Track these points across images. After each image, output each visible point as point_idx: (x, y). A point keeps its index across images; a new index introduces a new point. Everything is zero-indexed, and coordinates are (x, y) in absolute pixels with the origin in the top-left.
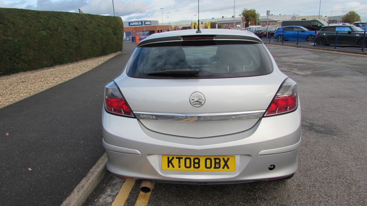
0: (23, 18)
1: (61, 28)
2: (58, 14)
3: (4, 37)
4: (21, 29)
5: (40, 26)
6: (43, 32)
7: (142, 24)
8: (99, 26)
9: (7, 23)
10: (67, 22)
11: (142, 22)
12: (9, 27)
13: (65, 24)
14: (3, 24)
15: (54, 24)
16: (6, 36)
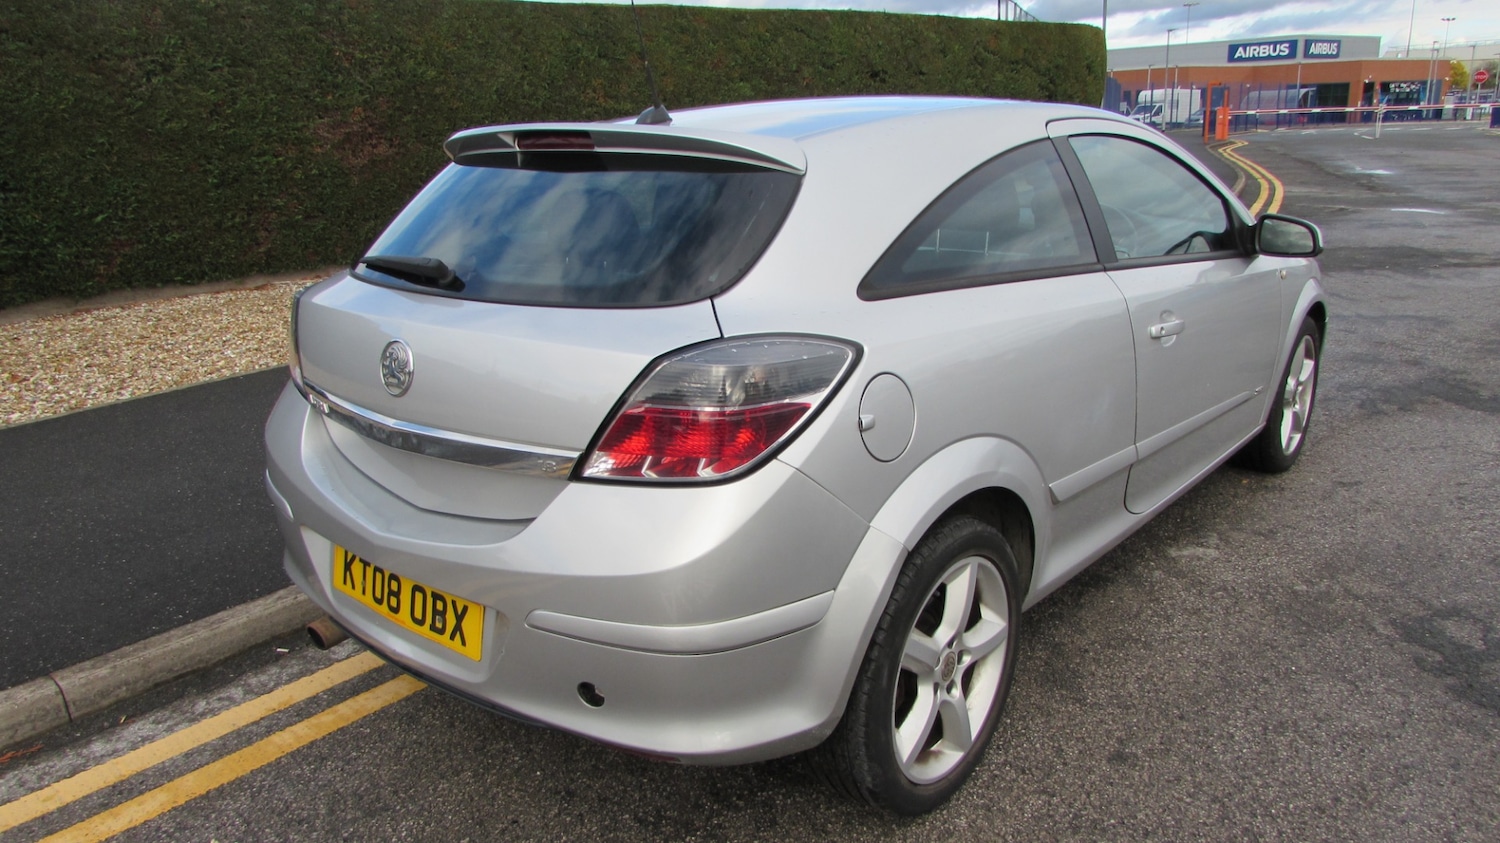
0: (681, 36)
1: (811, 70)
2: (811, 18)
3: (606, 101)
4: (664, 75)
5: (733, 64)
6: (741, 84)
7: (1292, 54)
8: (980, 64)
9: (624, 54)
10: (840, 50)
11: (1293, 44)
12: (629, 69)
13: (832, 54)
14: (608, 60)
15: (786, 58)
16: (611, 98)
